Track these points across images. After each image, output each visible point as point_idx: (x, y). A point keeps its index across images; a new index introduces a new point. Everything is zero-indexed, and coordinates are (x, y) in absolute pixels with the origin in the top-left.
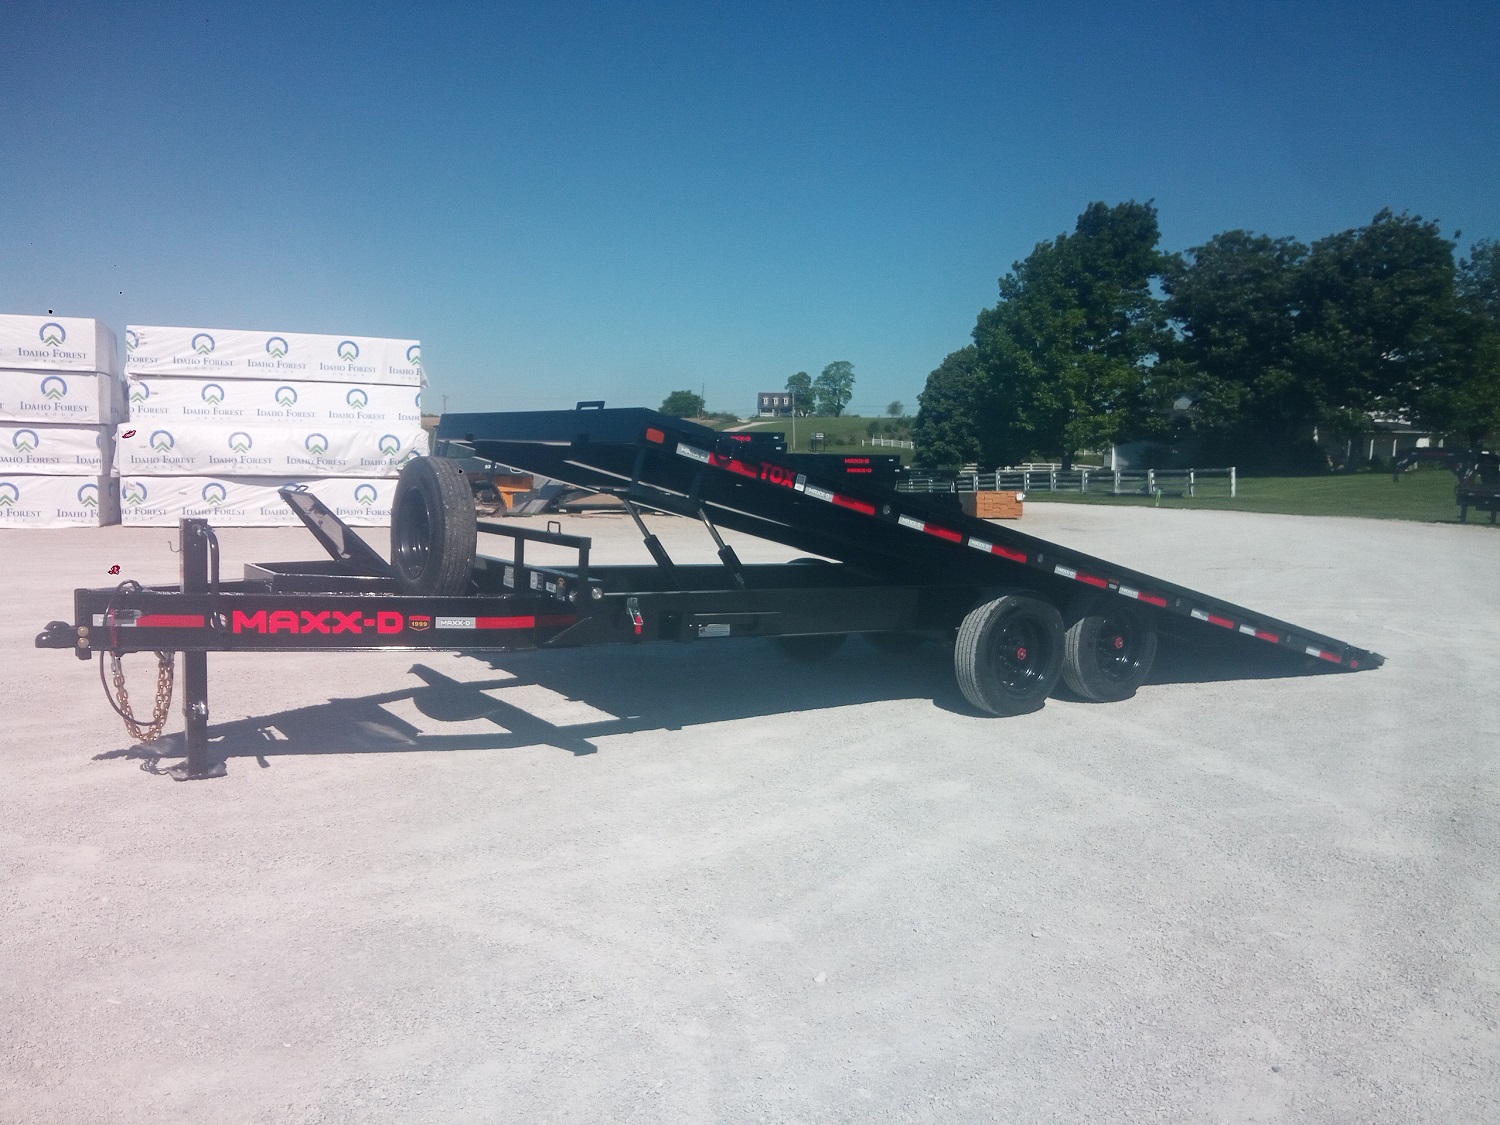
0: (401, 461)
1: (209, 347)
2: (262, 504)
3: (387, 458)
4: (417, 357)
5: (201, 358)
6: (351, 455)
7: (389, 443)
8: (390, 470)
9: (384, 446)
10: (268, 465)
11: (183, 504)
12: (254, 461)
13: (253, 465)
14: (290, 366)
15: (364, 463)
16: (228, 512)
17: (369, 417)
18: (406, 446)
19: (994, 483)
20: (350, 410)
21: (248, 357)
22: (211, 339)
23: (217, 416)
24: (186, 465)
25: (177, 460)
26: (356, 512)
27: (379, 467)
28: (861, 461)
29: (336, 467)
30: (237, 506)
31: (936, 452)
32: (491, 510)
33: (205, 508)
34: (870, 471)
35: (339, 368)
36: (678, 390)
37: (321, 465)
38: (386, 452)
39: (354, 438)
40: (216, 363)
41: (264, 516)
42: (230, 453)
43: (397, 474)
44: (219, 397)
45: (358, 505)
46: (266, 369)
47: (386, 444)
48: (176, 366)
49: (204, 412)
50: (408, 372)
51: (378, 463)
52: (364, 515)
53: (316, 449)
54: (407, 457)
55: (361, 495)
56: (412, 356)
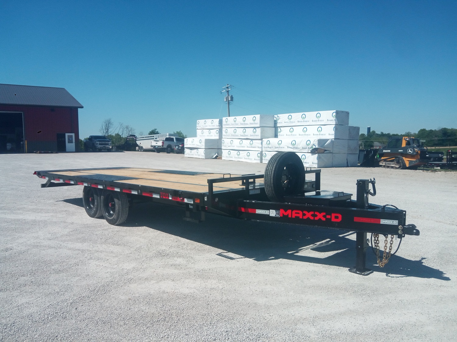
1: (291, 118)
5: (289, 121)
7: (308, 142)
8: (309, 150)
15: (303, 148)
18: (312, 143)
21: (298, 120)
22: (291, 116)
23: (292, 136)
24: (272, 148)
32: (397, 166)
35: (316, 121)
40: (292, 122)
43: (310, 152)
44: (293, 131)
49: (289, 135)
50: (332, 120)
54: (312, 147)
56: (333, 116)
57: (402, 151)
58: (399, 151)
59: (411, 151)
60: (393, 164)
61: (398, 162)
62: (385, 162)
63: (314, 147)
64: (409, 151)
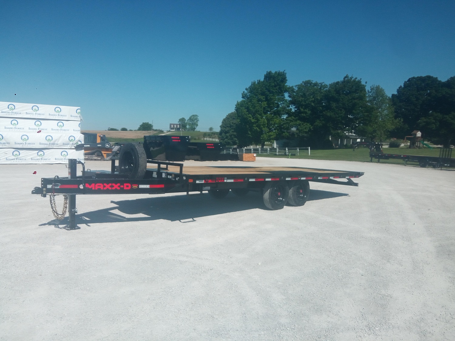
0: (75, 144)
1: (13, 108)
2: (31, 157)
3: (71, 143)
4: (79, 112)
5: (11, 111)
6: (60, 142)
7: (72, 138)
8: (72, 146)
9: (70, 139)
10: (33, 145)
11: (6, 157)
12: (29, 144)
13: (29, 145)
14: (39, 114)
15: (64, 144)
16: (21, 159)
17: (64, 130)
18: (77, 139)
19: (243, 151)
20: (58, 128)
21: (26, 111)
22: (14, 106)
23: (16, 129)
24: (7, 145)
25: (4, 143)
26: (61, 159)
27: (69, 146)
28: (211, 145)
29: (55, 145)
30: (24, 157)
31: (225, 142)
32: (99, 159)
33: (13, 158)
34: (213, 147)
35: (55, 115)
36: (145, 122)
37: (50, 145)
38: (71, 141)
39: (60, 137)
40: (16, 113)
41: (32, 160)
42: (21, 141)
43: (74, 148)
44: (16, 124)
45: (62, 157)
46: (32, 115)
47: (71, 139)
48: (2, 114)
49: (11, 128)
50: (76, 117)
51: (68, 144)
52: (64, 160)
53: (49, 140)
54: (77, 142)
55: (63, 154)
56: (78, 112)
57: (101, 145)
58: (98, 145)
59: (108, 146)
60: (95, 157)
61: (98, 156)
62: (87, 156)
63: (80, 143)
64: (107, 146)
